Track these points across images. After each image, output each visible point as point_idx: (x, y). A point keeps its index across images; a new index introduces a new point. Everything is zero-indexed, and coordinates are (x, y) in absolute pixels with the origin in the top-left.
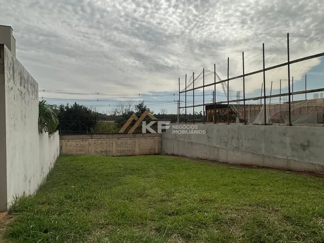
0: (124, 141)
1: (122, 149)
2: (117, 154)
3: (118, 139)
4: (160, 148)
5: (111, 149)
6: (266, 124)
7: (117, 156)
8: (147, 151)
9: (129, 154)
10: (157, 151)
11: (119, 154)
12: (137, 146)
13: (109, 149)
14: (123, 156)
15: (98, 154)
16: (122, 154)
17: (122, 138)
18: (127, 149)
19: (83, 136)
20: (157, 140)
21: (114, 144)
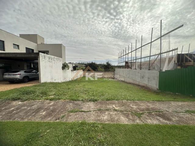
6: (135, 69)
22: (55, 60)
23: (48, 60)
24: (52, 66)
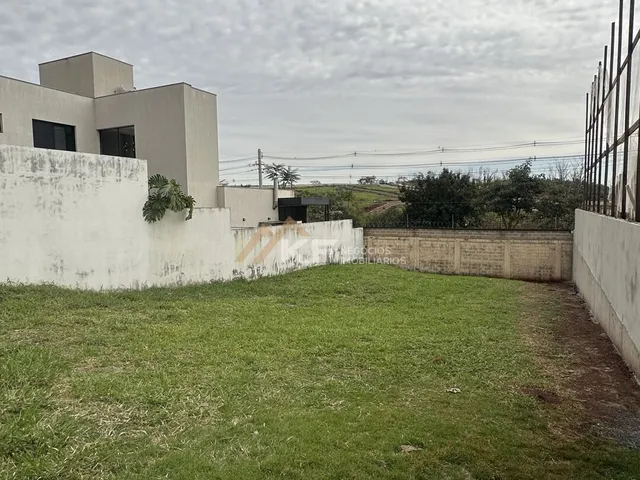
0: (477, 245)
1: (473, 261)
2: (463, 270)
3: (466, 239)
4: (566, 266)
5: (450, 259)
7: (463, 274)
8: (532, 272)
9: (488, 272)
10: (557, 274)
11: (467, 271)
12: (507, 257)
13: (446, 258)
14: (474, 275)
15: (425, 266)
16: (474, 271)
17: (473, 238)
18: (485, 262)
19: (400, 230)
20: (558, 247)
21: (457, 250)
22: (86, 169)
23: (30, 173)
24: (60, 203)
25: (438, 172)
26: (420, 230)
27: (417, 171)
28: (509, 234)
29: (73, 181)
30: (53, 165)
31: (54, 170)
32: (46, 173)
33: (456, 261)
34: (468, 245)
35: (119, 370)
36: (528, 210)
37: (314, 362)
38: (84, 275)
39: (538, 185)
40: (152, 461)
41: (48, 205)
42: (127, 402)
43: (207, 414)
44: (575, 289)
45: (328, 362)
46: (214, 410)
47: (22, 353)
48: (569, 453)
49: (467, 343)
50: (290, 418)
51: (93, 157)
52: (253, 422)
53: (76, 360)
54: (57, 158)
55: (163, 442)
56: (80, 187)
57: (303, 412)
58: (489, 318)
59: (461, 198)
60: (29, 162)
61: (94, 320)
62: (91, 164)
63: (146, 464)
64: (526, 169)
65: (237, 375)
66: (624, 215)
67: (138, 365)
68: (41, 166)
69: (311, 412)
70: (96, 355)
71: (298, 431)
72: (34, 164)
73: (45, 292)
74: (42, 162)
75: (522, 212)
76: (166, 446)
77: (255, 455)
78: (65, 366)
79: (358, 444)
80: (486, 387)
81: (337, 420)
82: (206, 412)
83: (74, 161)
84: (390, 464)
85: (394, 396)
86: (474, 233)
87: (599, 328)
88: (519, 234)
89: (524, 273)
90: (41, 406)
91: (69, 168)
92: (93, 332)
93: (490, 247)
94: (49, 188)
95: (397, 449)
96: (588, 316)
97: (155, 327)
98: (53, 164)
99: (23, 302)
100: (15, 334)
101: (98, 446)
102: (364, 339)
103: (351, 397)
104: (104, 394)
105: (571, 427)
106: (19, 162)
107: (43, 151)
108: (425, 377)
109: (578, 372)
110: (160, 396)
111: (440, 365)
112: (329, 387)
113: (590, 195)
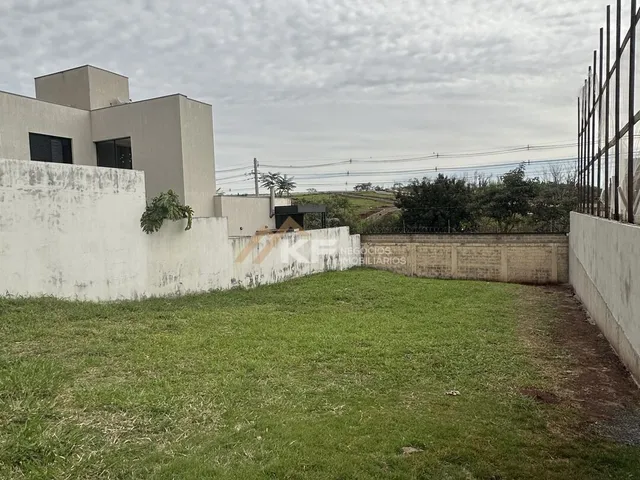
0: (474, 250)
1: (469, 265)
2: (460, 275)
3: (463, 244)
4: (563, 269)
5: (447, 263)
7: (461, 279)
8: (529, 275)
9: (485, 276)
10: (554, 277)
11: (464, 275)
12: (504, 261)
13: (443, 263)
14: (472, 279)
15: (422, 271)
16: (471, 275)
17: (469, 242)
18: (482, 266)
19: (397, 236)
20: (554, 251)
21: (454, 254)
22: (84, 182)
23: (29, 187)
24: (58, 216)
25: (433, 178)
26: (417, 236)
27: (413, 177)
28: (505, 238)
29: (70, 193)
30: (51, 178)
31: (52, 183)
32: (44, 186)
33: (453, 265)
34: (464, 250)
35: (122, 380)
36: (524, 214)
37: (314, 368)
38: (82, 286)
39: (532, 189)
40: (158, 467)
41: (46, 217)
42: (131, 411)
43: (210, 420)
44: (572, 290)
45: (329, 368)
46: (217, 417)
47: (24, 364)
48: (567, 451)
49: (466, 346)
50: (292, 423)
51: (91, 169)
52: (255, 427)
53: (78, 371)
54: (54, 171)
55: (168, 448)
56: (77, 200)
57: (305, 418)
58: (487, 321)
59: (456, 203)
60: (27, 175)
61: (95, 331)
62: (88, 176)
63: (152, 470)
64: (521, 173)
65: (238, 382)
66: (617, 217)
67: (140, 374)
68: (39, 179)
69: (314, 417)
70: (98, 366)
71: (300, 436)
72: (32, 177)
73: (45, 304)
74: (40, 175)
75: (518, 216)
76: (171, 453)
77: (259, 459)
78: (68, 377)
79: (360, 447)
80: (485, 389)
81: (338, 424)
82: (209, 418)
83: (72, 172)
84: (392, 464)
85: (395, 400)
86: (470, 238)
87: (596, 329)
88: (515, 238)
89: (522, 275)
90: (46, 416)
91: (67, 181)
92: (93, 343)
93: (487, 250)
94: (47, 201)
95: (399, 451)
96: (585, 318)
97: (155, 337)
98: (50, 176)
99: (22, 314)
100: (16, 347)
101: (104, 454)
102: (363, 344)
103: (352, 402)
104: (107, 404)
105: (569, 426)
106: (18, 175)
107: (41, 164)
108: (424, 381)
109: (576, 372)
110: (162, 404)
111: (438, 369)
112: (330, 393)
113: (584, 197)
